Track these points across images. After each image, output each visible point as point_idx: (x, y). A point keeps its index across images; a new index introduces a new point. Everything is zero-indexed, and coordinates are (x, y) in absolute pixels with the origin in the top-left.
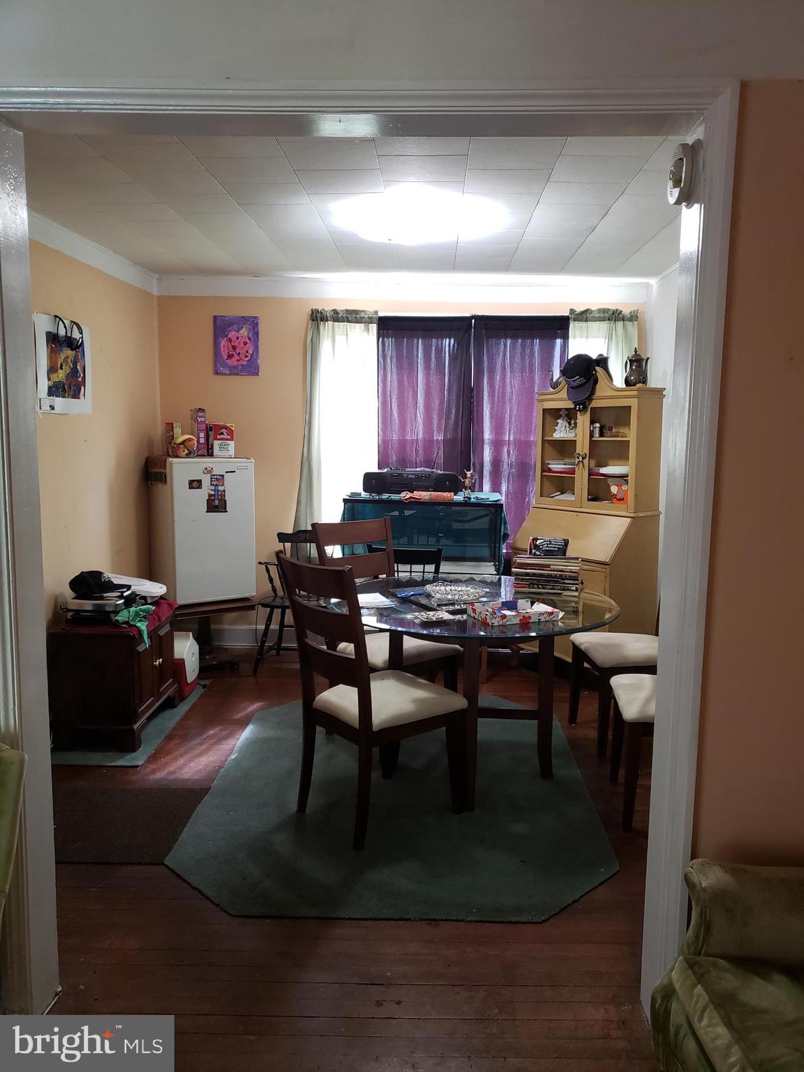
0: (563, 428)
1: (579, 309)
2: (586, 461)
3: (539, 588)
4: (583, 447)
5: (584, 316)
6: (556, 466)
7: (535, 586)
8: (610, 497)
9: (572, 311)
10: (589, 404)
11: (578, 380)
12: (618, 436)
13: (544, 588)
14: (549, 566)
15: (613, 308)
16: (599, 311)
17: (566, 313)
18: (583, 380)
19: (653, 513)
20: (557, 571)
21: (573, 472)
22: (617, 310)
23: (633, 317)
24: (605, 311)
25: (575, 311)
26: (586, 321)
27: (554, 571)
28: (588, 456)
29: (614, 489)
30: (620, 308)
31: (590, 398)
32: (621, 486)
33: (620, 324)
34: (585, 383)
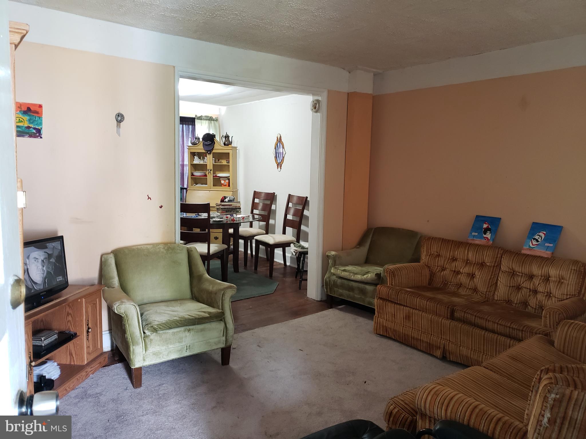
0: (197, 160)
1: (199, 115)
2: (212, 172)
3: (229, 212)
4: (210, 167)
5: (200, 118)
6: (197, 174)
7: (228, 212)
8: (221, 185)
9: (196, 116)
10: (212, 151)
11: (209, 143)
12: (221, 163)
13: (231, 212)
14: (232, 205)
15: (210, 116)
16: (205, 116)
17: (194, 116)
18: (211, 142)
19: (236, 190)
20: (234, 206)
21: (206, 175)
22: (211, 117)
23: (216, 120)
24: (207, 117)
25: (197, 116)
26: (201, 120)
27: (233, 206)
28: (212, 170)
29: (223, 182)
30: (212, 116)
31: (213, 149)
32: (225, 180)
33: (212, 122)
34: (211, 144)
